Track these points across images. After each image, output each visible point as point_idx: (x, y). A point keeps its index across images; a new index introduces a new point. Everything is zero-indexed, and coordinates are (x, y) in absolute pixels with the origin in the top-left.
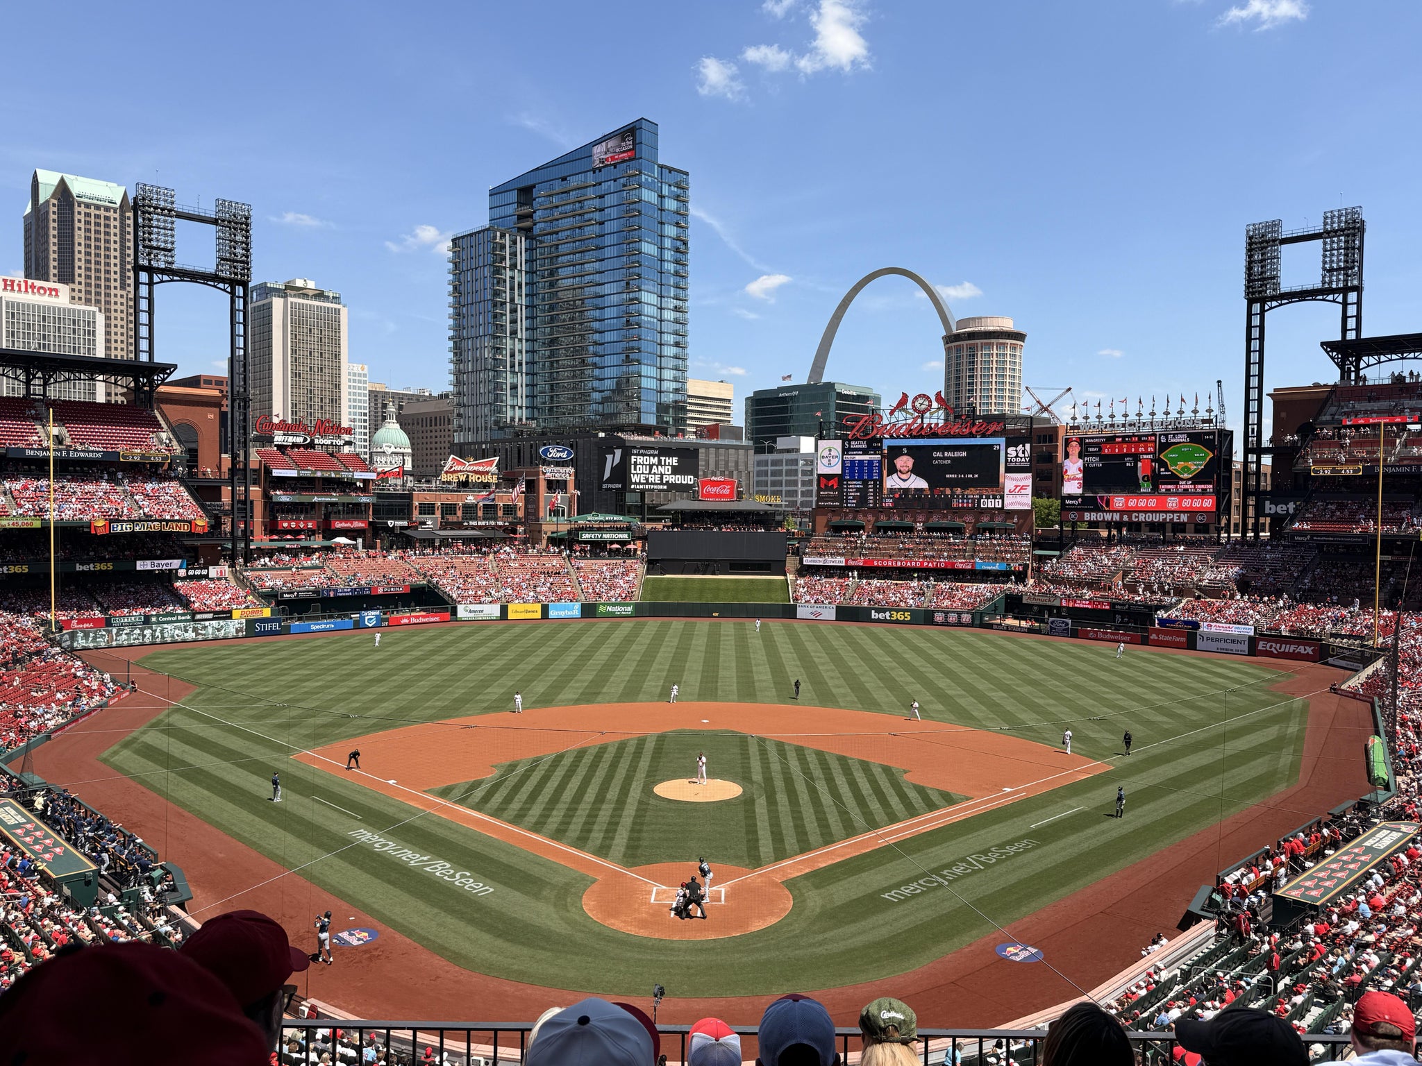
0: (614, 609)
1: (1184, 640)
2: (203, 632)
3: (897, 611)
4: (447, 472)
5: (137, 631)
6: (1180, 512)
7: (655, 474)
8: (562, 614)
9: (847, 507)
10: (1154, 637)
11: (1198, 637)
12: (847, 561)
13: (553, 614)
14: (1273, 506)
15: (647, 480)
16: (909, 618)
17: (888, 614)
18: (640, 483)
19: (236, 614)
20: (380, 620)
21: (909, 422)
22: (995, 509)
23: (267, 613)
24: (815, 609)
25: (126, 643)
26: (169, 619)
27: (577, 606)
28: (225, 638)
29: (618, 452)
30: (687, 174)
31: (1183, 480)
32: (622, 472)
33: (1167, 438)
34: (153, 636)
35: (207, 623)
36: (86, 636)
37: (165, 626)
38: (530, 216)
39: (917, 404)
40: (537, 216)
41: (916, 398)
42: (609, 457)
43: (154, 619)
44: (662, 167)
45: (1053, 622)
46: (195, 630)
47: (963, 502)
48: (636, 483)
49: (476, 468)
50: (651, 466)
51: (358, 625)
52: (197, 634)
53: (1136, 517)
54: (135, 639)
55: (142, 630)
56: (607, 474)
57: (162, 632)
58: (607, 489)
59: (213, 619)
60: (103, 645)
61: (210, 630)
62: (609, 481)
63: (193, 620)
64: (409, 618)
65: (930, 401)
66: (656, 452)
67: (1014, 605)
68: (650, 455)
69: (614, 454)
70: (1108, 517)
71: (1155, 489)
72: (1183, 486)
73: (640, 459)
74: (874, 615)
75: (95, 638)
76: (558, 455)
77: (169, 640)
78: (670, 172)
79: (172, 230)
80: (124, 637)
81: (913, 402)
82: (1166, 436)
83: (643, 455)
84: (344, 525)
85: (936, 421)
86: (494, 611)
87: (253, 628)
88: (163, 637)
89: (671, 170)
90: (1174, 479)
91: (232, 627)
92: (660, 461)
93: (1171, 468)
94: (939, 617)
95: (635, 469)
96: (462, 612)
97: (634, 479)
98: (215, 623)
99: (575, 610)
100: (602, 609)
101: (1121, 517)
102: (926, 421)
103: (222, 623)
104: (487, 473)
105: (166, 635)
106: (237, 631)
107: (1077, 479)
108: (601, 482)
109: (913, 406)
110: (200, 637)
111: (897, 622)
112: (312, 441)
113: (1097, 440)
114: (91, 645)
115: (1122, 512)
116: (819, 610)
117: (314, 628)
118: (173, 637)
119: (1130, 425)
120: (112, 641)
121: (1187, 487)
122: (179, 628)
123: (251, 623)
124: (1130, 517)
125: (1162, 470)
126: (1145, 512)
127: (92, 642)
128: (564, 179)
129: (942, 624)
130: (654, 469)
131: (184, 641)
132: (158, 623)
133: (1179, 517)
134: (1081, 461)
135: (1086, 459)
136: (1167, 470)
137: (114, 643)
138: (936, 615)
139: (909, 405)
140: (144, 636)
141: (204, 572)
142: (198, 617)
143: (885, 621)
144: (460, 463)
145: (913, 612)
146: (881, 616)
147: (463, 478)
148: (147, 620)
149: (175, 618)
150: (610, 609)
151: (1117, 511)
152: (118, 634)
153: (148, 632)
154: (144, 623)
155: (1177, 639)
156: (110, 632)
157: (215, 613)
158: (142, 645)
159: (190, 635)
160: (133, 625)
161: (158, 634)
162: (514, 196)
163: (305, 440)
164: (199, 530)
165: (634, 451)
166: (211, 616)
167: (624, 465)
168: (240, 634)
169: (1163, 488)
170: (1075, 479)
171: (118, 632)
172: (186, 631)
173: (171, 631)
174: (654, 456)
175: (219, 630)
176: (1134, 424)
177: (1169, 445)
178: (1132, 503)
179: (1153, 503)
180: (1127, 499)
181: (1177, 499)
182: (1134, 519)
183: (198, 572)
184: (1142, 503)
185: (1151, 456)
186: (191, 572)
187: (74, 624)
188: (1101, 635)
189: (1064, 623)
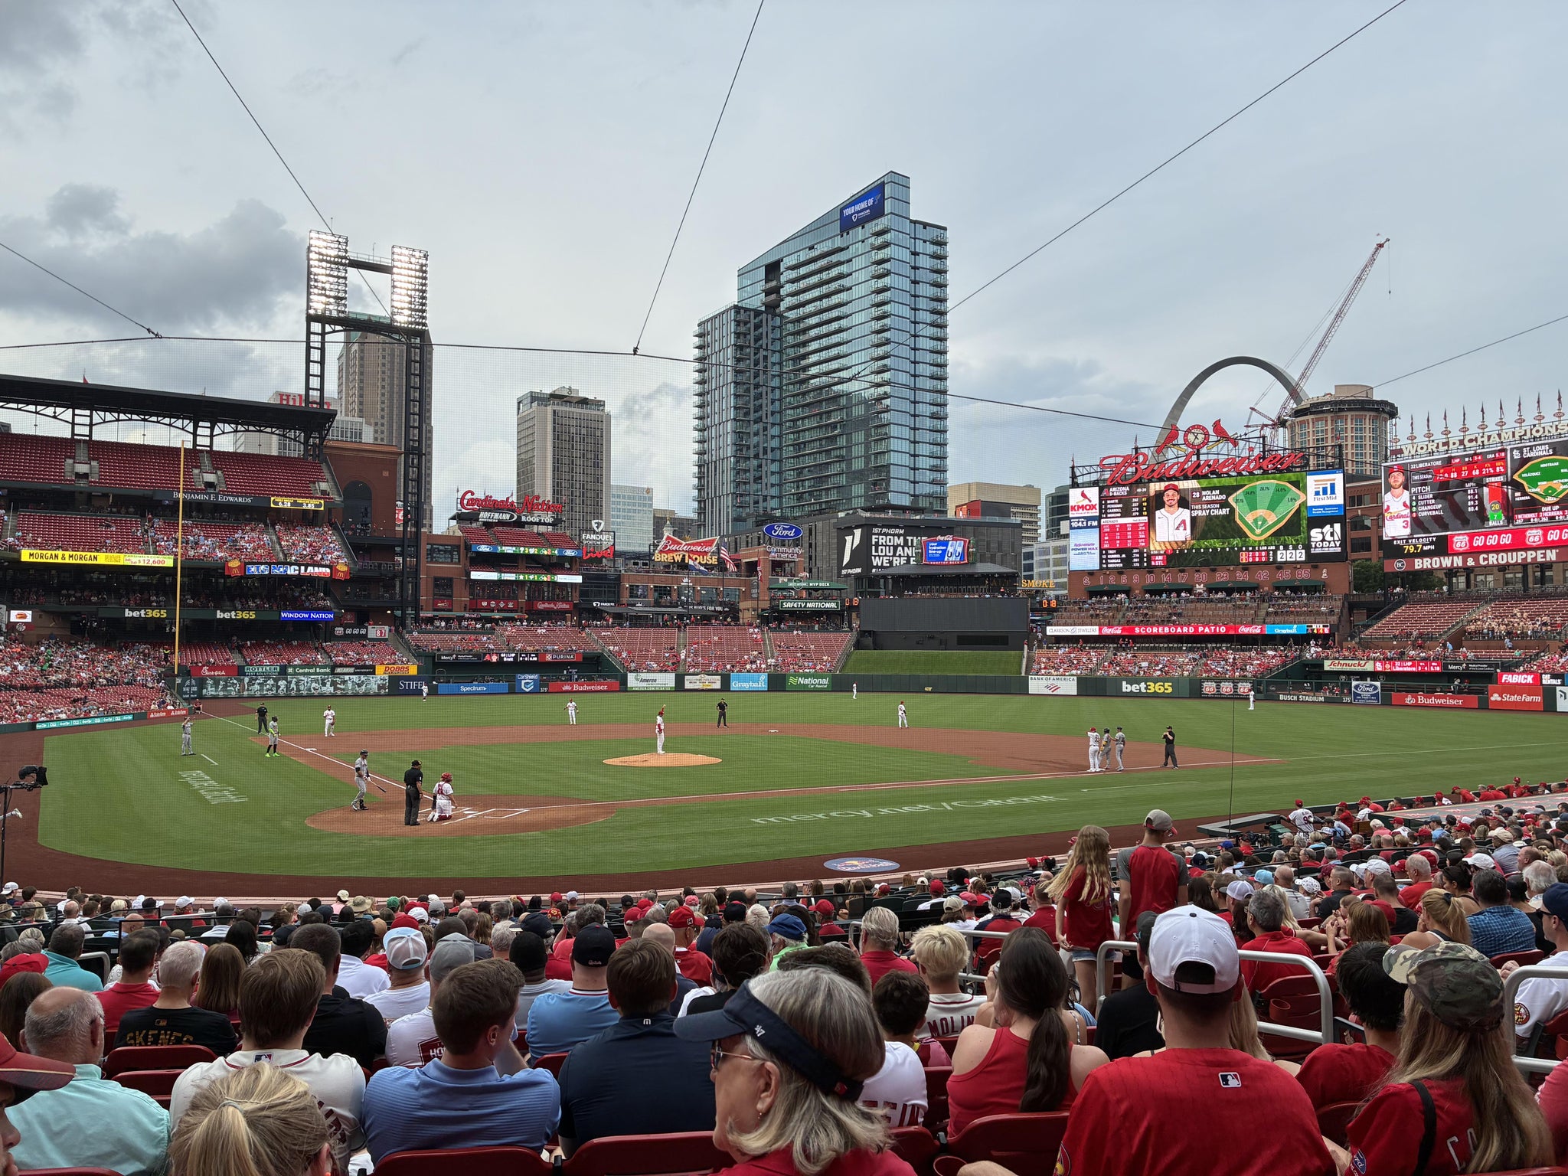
0: (807, 681)
1: (1538, 699)
2: (342, 687)
3: (1155, 681)
4: (661, 552)
5: (271, 682)
6: (1545, 548)
7: (900, 556)
8: (746, 686)
9: (1107, 568)
10: (1495, 697)
11: (1558, 694)
12: (1100, 630)
13: (735, 685)
15: (891, 563)
16: (1170, 690)
17: (1143, 685)
18: (882, 567)
19: (380, 669)
20: (539, 687)
21: (1182, 460)
22: (1296, 562)
23: (413, 670)
24: (1051, 682)
25: (258, 694)
26: (307, 670)
27: (764, 677)
28: (366, 695)
29: (858, 532)
30: (945, 229)
31: (1547, 505)
32: (863, 554)
33: (1522, 453)
34: (288, 687)
35: (347, 677)
36: (216, 684)
37: (302, 678)
38: (776, 290)
39: (1191, 437)
40: (783, 292)
41: (1189, 431)
42: (849, 539)
43: (290, 670)
44: (915, 222)
45: (1357, 687)
46: (333, 684)
47: (1254, 557)
48: (877, 567)
49: (693, 548)
50: (895, 548)
51: (514, 690)
52: (336, 689)
53: (1485, 559)
54: (268, 690)
55: (276, 681)
56: (847, 559)
57: (297, 684)
58: (848, 576)
59: (355, 673)
60: (233, 694)
61: (350, 685)
62: (849, 566)
63: (333, 673)
64: (572, 686)
65: (1207, 434)
66: (902, 532)
67: (1312, 675)
68: (894, 535)
69: (853, 534)
70: (1446, 562)
71: (1510, 519)
72: (1547, 512)
73: (882, 540)
74: (1126, 687)
75: (225, 686)
76: (786, 532)
77: (305, 693)
78: (925, 228)
79: (345, 278)
80: (257, 687)
81: (1186, 435)
82: (1520, 449)
83: (886, 535)
84: (547, 605)
85: (1215, 457)
86: (668, 680)
87: (396, 687)
88: (298, 690)
89: (925, 225)
90: (1533, 505)
91: (373, 683)
92: (906, 541)
93: (1528, 490)
94: (1209, 688)
95: (877, 551)
96: (632, 681)
97: (876, 561)
98: (355, 678)
99: (761, 682)
100: (792, 681)
101: (1465, 561)
102: (1203, 458)
103: (363, 678)
104: (706, 553)
105: (302, 688)
106: (380, 688)
107: (1402, 516)
108: (840, 568)
109: (1186, 440)
110: (339, 692)
111: (1155, 696)
112: (519, 517)
113: (1426, 465)
114: (221, 694)
115: (1465, 554)
116: (1055, 682)
117: (464, 689)
118: (309, 690)
119: (1471, 441)
120: (243, 691)
121: (1553, 514)
122: (316, 681)
123: (394, 680)
124: (1476, 560)
125: (1518, 494)
126: (1497, 552)
127: (222, 690)
128: (811, 248)
129: (1213, 697)
130: (900, 551)
131: (322, 696)
132: (295, 674)
133: (1545, 554)
134: (1406, 493)
135: (1413, 490)
136: (1524, 493)
137: (246, 693)
138: (1205, 684)
139: (1181, 440)
140: (278, 687)
141: (363, 632)
142: (338, 670)
143: (1139, 695)
144: (675, 542)
145: (1176, 683)
146: (1135, 688)
147: (678, 558)
148: (283, 672)
149: (313, 671)
150: (802, 681)
151: (1458, 554)
152: (250, 684)
153: (282, 683)
154: (280, 674)
155: (1529, 699)
156: (241, 681)
157: (357, 667)
158: (276, 697)
159: (328, 689)
160: (267, 676)
161: (293, 685)
162: (761, 273)
163: (512, 517)
164: (340, 576)
165: (875, 530)
166: (352, 670)
167: (866, 545)
168: (383, 692)
169: (1520, 518)
170: (1398, 517)
171: (250, 681)
172: (324, 684)
173: (308, 683)
174: (899, 536)
175: (359, 685)
176: (1476, 440)
177: (1524, 461)
178: (1478, 542)
179: (1506, 539)
180: (1471, 537)
181: (1540, 532)
182: (1482, 563)
183: (356, 631)
184: (1492, 541)
185: (1501, 479)
186: (349, 631)
187: (205, 671)
188: (1422, 700)
189: (1371, 686)
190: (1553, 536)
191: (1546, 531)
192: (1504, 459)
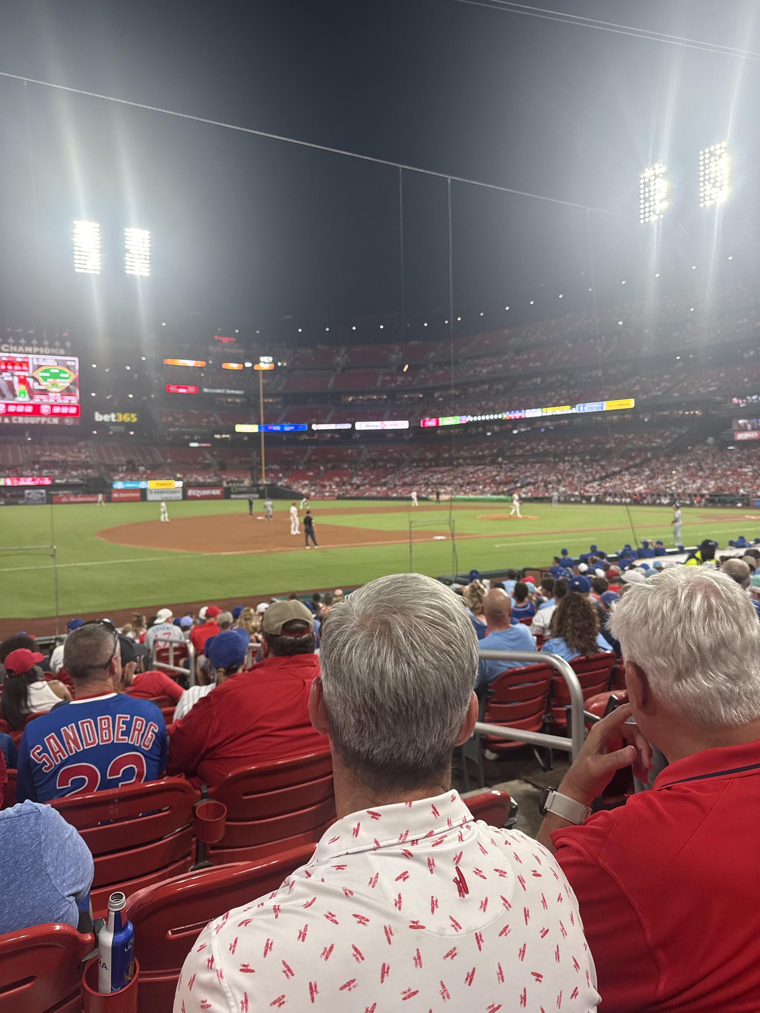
1: (138, 495)
6: (52, 416)
10: (115, 495)
11: (149, 492)
14: (101, 416)
31: (53, 392)
33: (38, 361)
45: (29, 494)
71: (31, 398)
72: (53, 397)
82: (38, 359)
90: (45, 392)
93: (43, 383)
101: (3, 420)
115: (3, 416)
119: (6, 348)
121: (56, 398)
124: (10, 420)
125: (36, 384)
126: (24, 416)
133: (52, 420)
136: (40, 385)
155: (134, 495)
169: (37, 398)
176: (9, 348)
177: (39, 366)
178: (11, 409)
179: (29, 409)
180: (7, 405)
181: (49, 407)
182: (14, 422)
184: (20, 409)
185: (26, 374)
188: (72, 499)
189: (39, 493)
190: (56, 410)
191: (52, 406)
192: (27, 363)
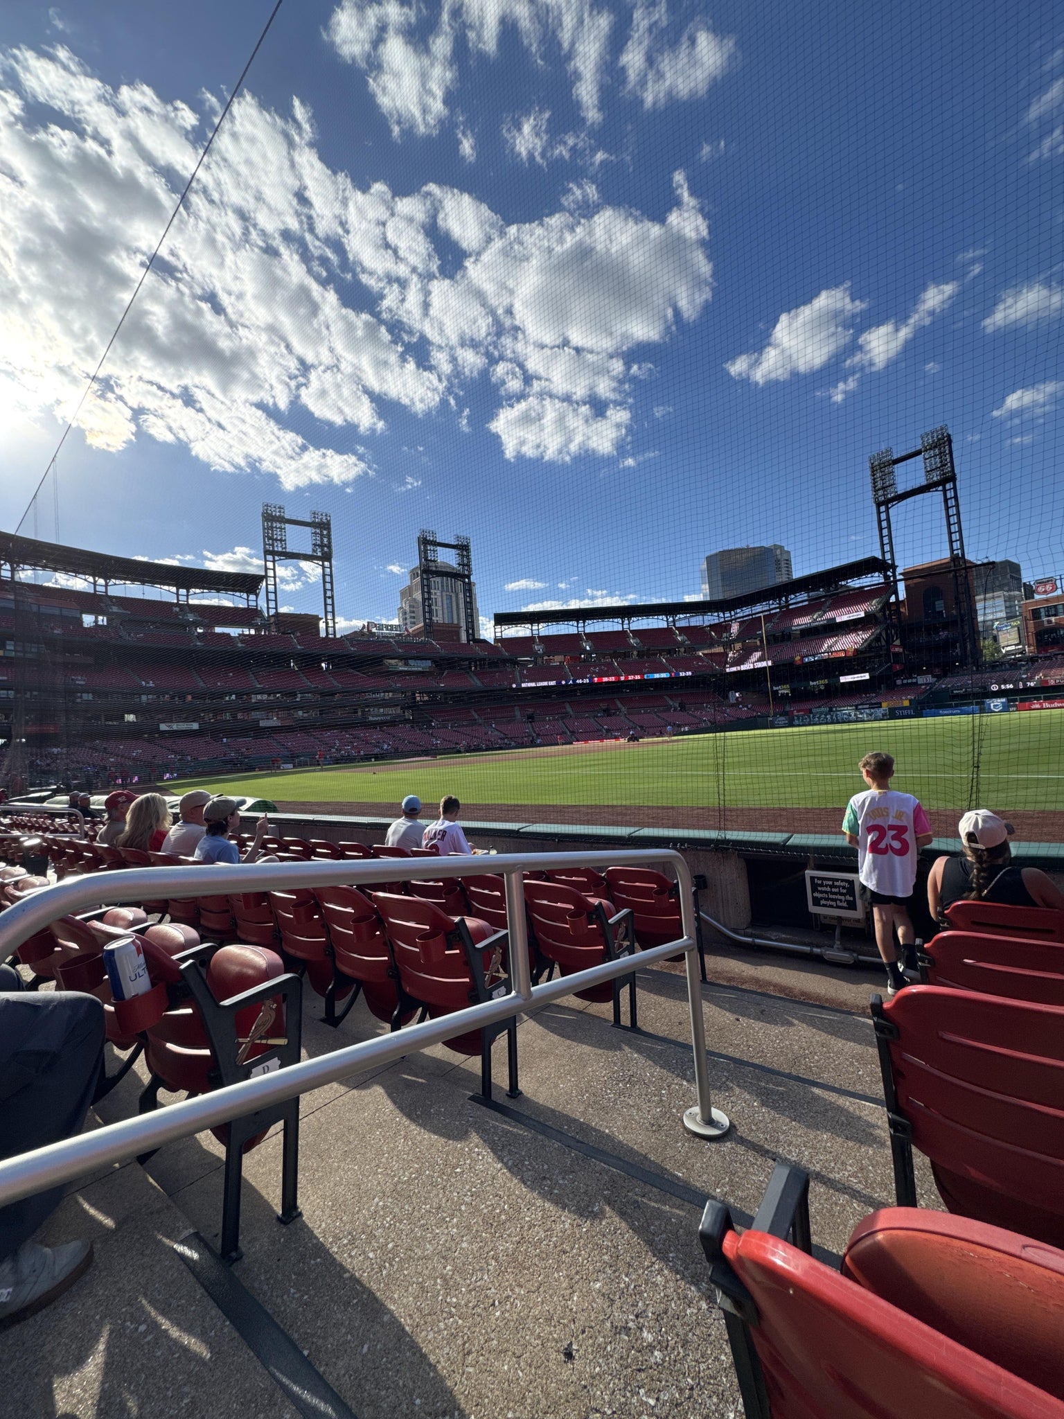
2: (861, 716)
5: (823, 716)
19: (884, 705)
23: (906, 703)
26: (842, 709)
34: (832, 718)
35: (863, 711)
36: (798, 719)
37: (839, 713)
43: (834, 709)
46: (855, 715)
51: (984, 710)
52: (857, 718)
54: (822, 720)
55: (825, 715)
57: (836, 716)
59: (869, 708)
61: (865, 715)
63: (856, 709)
64: (1041, 704)
75: (802, 720)
77: (840, 721)
79: (894, 472)
80: (816, 719)
87: (894, 714)
91: (879, 713)
98: (867, 711)
103: (872, 710)
105: (838, 718)
106: (883, 715)
118: (843, 719)
122: (846, 714)
132: (836, 711)
140: (827, 719)
141: (914, 680)
148: (831, 710)
149: (846, 708)
152: (814, 717)
153: (828, 717)
154: (828, 711)
156: (809, 717)
157: (870, 704)
160: (822, 713)
166: (867, 706)
168: (885, 718)
173: (842, 715)
175: (870, 715)
183: (910, 681)
186: (905, 681)
187: (795, 712)
